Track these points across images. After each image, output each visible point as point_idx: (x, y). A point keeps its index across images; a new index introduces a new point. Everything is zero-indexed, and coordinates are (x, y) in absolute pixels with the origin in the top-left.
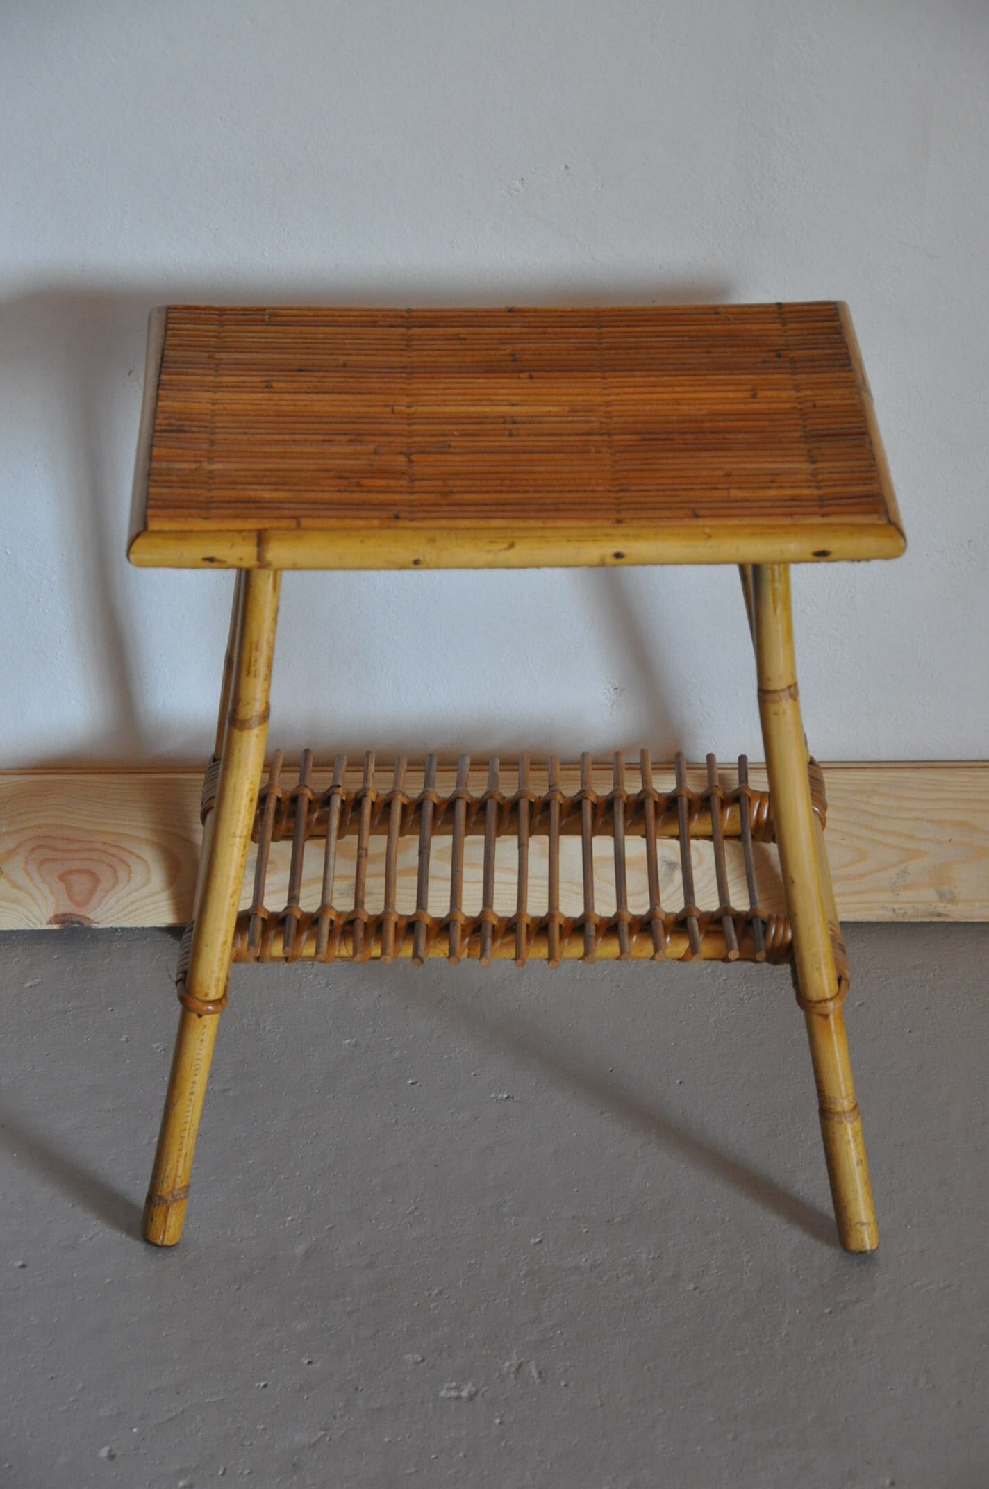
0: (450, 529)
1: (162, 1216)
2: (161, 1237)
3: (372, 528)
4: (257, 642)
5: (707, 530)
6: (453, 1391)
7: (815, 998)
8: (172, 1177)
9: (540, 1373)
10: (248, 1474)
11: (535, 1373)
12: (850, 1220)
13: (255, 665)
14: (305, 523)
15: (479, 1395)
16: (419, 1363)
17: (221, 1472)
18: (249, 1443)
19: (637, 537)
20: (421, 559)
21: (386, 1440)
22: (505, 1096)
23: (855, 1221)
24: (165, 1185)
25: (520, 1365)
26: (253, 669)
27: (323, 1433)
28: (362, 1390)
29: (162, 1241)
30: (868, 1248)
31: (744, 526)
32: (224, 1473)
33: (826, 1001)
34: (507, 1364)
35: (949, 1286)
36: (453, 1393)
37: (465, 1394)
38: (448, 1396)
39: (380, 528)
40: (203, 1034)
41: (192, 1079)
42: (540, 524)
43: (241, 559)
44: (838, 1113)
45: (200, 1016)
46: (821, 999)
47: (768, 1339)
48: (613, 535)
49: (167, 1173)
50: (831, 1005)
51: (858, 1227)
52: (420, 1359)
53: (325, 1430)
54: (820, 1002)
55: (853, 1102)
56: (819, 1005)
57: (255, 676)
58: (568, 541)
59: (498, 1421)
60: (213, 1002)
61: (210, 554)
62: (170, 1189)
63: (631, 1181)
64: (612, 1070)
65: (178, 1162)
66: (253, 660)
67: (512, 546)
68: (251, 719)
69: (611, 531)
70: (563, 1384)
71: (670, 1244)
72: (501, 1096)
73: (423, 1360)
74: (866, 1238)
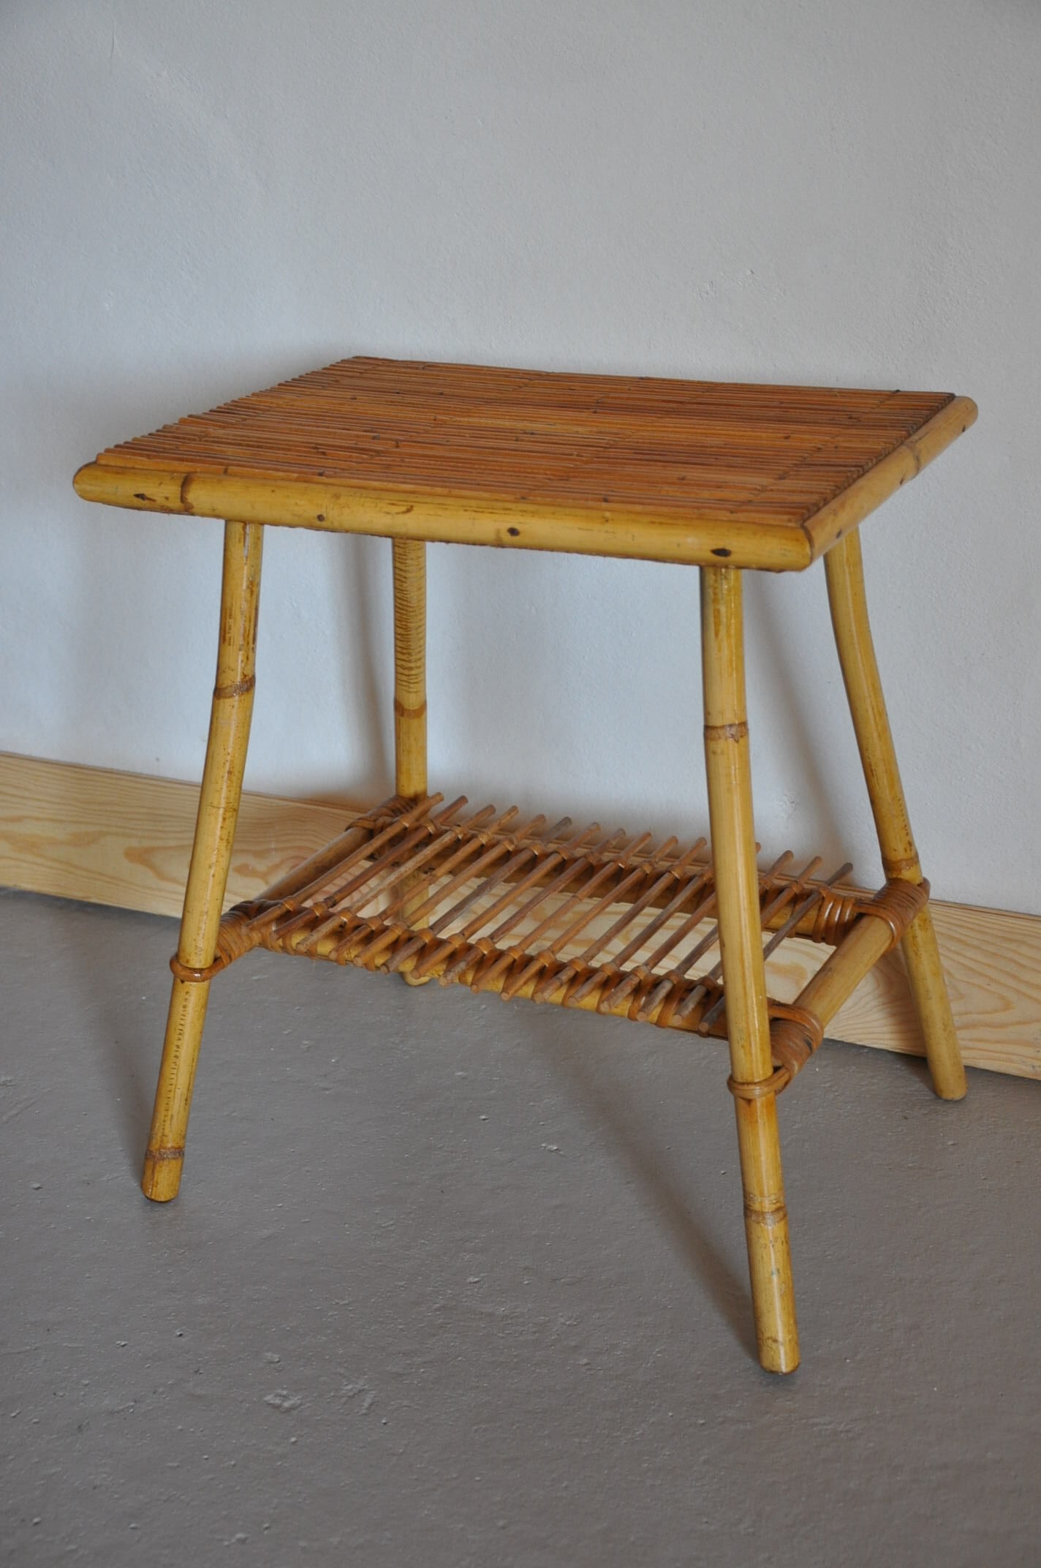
0: (360, 488)
1: (151, 1171)
2: (150, 1190)
3: (290, 480)
4: (231, 609)
5: (608, 514)
6: (279, 1398)
7: (740, 1080)
8: (160, 1134)
9: (371, 1404)
10: (35, 1423)
11: (366, 1405)
12: (762, 1333)
13: (229, 633)
14: (232, 469)
15: (299, 1410)
16: (273, 1363)
17: (13, 1414)
18: (61, 1394)
19: (533, 514)
20: (325, 515)
21: (179, 1427)
22: (555, 1148)
23: (767, 1334)
24: (154, 1141)
25: (360, 1391)
26: (228, 636)
27: (132, 1404)
28: (200, 1373)
29: (151, 1195)
30: (784, 1369)
31: (647, 514)
32: (14, 1417)
33: (755, 1084)
34: (350, 1387)
35: (848, 1431)
36: (277, 1401)
37: (286, 1404)
38: (272, 1402)
39: (296, 480)
40: (186, 1000)
41: (176, 1043)
42: (445, 491)
43: (167, 498)
44: (756, 1211)
45: (183, 982)
46: (745, 1081)
47: (619, 1433)
48: (510, 509)
49: (156, 1130)
50: (757, 1091)
51: (770, 1342)
52: (277, 1360)
53: (136, 1402)
54: (743, 1084)
55: (775, 1204)
56: (740, 1087)
57: (230, 645)
58: (466, 510)
59: (293, 1439)
60: (200, 971)
61: (140, 491)
62: (157, 1146)
63: (605, 1249)
64: (669, 1149)
65: (164, 1121)
66: (227, 628)
67: (409, 511)
68: (227, 688)
69: (508, 505)
70: (384, 1421)
71: (597, 1315)
72: (550, 1147)
73: (278, 1362)
74: (783, 1359)
